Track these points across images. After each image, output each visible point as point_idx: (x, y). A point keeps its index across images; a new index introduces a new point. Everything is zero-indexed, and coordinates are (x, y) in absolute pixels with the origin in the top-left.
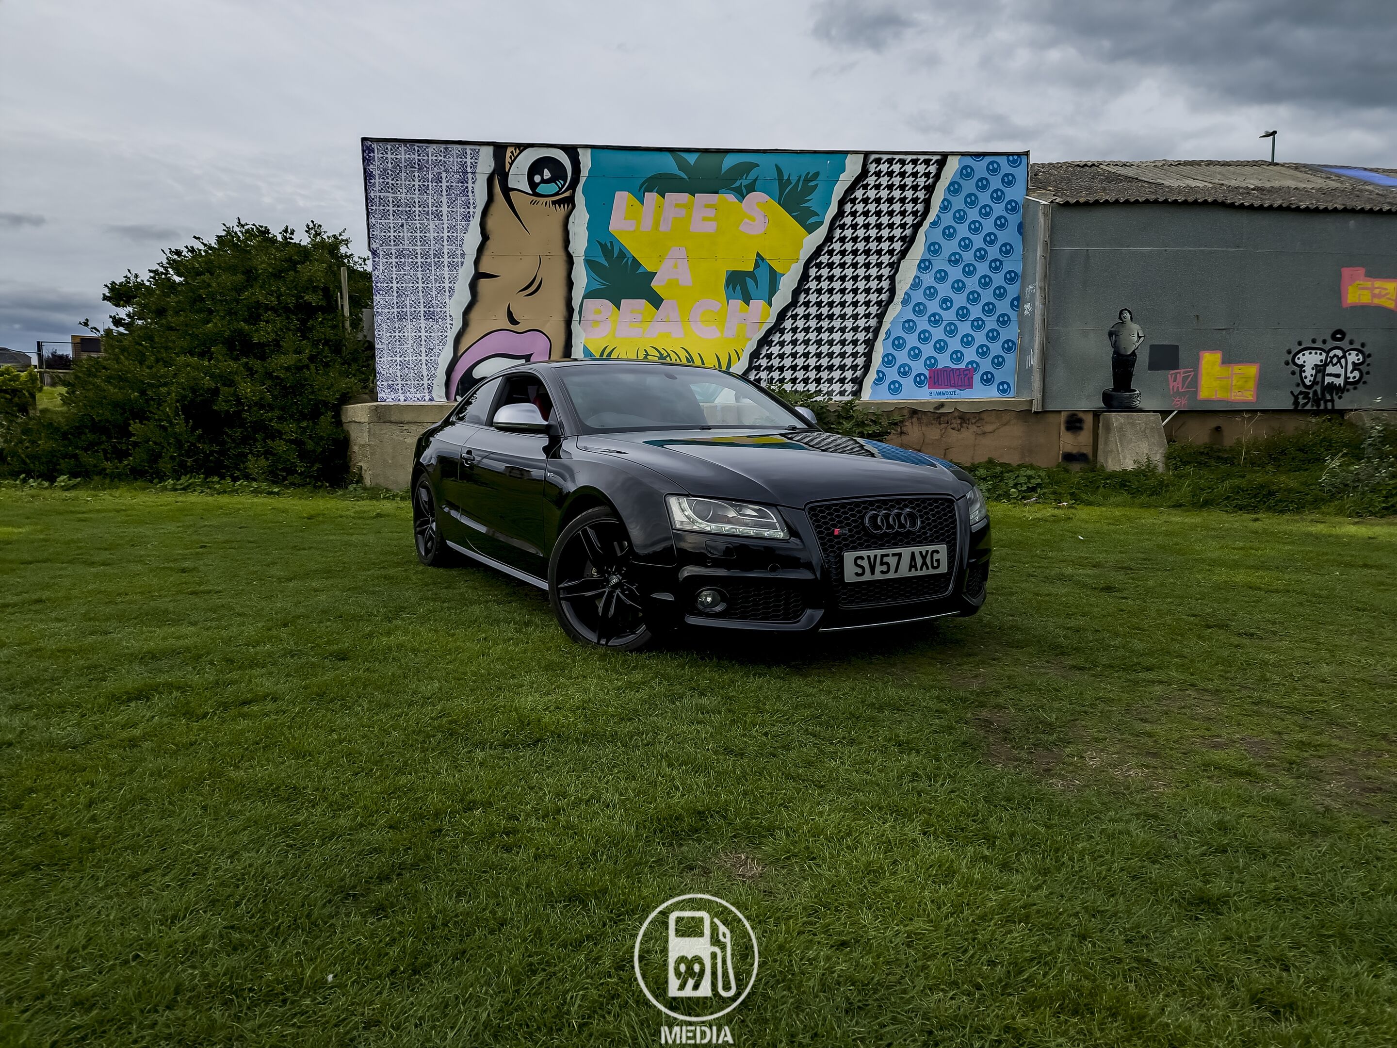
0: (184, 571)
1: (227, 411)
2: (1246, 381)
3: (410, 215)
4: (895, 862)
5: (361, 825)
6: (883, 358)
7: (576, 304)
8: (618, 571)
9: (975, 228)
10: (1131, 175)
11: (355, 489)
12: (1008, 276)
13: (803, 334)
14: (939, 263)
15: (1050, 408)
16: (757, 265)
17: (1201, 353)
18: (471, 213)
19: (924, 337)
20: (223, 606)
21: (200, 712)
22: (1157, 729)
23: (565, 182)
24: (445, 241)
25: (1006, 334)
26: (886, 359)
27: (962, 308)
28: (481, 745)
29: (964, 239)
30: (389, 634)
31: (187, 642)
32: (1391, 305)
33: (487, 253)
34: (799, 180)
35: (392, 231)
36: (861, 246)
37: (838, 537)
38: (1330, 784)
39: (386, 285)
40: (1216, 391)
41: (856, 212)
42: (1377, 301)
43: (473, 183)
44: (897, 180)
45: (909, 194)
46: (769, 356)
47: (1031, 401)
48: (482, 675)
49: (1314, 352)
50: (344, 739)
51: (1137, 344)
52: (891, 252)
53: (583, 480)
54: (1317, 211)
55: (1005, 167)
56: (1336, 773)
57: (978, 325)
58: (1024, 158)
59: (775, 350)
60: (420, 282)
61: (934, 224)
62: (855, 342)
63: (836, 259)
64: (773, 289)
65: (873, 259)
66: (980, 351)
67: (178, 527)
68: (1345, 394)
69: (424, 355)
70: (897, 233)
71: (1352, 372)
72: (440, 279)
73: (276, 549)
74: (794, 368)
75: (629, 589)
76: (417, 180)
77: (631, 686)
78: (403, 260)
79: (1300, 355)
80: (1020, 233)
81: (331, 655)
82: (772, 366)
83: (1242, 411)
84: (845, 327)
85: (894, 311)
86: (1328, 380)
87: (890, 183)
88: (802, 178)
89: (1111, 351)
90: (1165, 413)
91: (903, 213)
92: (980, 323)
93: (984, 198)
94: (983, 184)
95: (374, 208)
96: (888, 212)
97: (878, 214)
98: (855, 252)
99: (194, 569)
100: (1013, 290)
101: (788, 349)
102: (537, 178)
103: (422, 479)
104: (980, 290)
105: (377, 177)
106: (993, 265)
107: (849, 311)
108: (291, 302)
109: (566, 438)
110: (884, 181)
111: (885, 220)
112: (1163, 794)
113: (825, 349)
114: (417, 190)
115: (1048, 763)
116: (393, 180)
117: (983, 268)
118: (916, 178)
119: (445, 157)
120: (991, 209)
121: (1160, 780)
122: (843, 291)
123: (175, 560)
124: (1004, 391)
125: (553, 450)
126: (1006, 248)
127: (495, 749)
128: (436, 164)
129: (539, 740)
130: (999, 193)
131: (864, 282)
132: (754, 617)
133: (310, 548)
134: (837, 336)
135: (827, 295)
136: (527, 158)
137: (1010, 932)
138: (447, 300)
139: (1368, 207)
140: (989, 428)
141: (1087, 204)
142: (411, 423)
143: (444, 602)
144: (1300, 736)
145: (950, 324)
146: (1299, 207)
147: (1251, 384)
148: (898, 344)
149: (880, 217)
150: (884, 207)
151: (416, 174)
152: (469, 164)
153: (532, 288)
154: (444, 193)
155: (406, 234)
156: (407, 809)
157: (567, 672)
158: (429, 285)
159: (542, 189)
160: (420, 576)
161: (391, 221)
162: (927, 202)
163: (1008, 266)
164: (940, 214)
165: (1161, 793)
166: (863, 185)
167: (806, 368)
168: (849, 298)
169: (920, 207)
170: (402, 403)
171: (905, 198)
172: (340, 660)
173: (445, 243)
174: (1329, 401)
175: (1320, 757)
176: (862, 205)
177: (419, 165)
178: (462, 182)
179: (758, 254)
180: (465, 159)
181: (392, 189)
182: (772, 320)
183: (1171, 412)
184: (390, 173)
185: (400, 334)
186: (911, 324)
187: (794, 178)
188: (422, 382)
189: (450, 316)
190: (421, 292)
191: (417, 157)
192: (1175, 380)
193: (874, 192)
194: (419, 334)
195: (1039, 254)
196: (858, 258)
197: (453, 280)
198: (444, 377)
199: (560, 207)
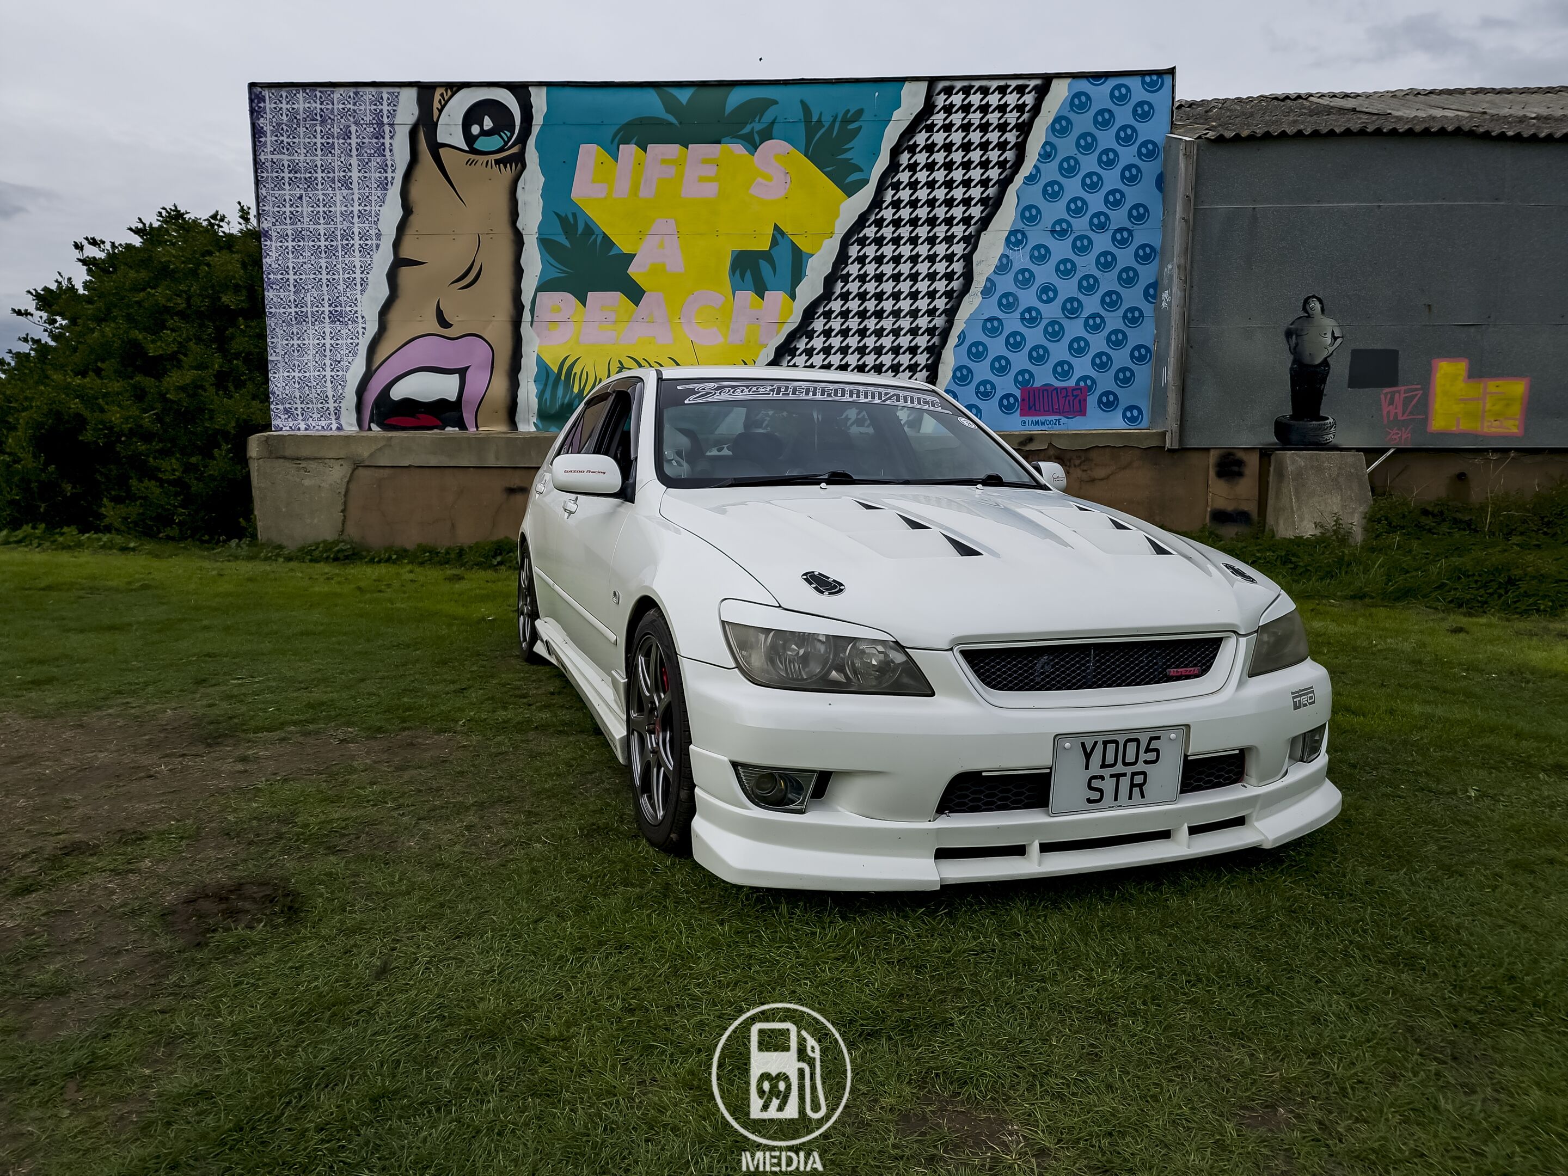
2: (1507, 405)
3: (310, 183)
6: (954, 373)
7: (526, 299)
9: (1092, 184)
10: (1348, 106)
11: (238, 545)
12: (1141, 252)
13: (839, 338)
14: (1037, 235)
15: (1192, 443)
16: (774, 242)
17: (1434, 362)
18: (390, 179)
19: (1015, 342)
23: (513, 133)
24: (356, 217)
25: (1136, 337)
26: (958, 374)
27: (1071, 300)
29: (1074, 200)
33: (410, 232)
34: (834, 121)
35: (287, 205)
36: (922, 213)
39: (280, 276)
40: (1458, 420)
41: (916, 164)
43: (391, 138)
44: (975, 118)
45: (994, 137)
47: (1164, 434)
51: (1331, 349)
52: (966, 221)
55: (1139, 92)
57: (1094, 324)
58: (1168, 79)
60: (324, 272)
61: (1030, 179)
62: (913, 350)
63: (888, 232)
64: (797, 275)
65: (941, 231)
66: (1098, 361)
69: (328, 369)
70: (976, 193)
72: (350, 269)
76: (319, 136)
78: (301, 244)
80: (1160, 190)
83: (1487, 450)
84: (900, 329)
85: (970, 305)
87: (965, 121)
88: (839, 119)
89: (1288, 359)
90: (1371, 453)
92: (1098, 320)
93: (1106, 139)
94: (1104, 119)
95: (265, 175)
96: (962, 164)
97: (948, 166)
98: (914, 222)
100: (1147, 274)
102: (475, 130)
104: (1097, 273)
105: (269, 134)
106: (1118, 236)
107: (905, 305)
110: (957, 119)
111: (958, 175)
113: (870, 359)
114: (319, 150)
116: (288, 137)
117: (1102, 242)
118: (1005, 113)
119: (355, 104)
120: (1116, 154)
122: (896, 278)
124: (1133, 420)
126: (1139, 214)
128: (344, 114)
130: (1129, 131)
131: (927, 264)
134: (887, 342)
135: (873, 284)
136: (461, 103)
138: (359, 296)
140: (1100, 473)
141: (1252, 138)
142: (310, 459)
145: (1053, 323)
147: (1516, 409)
148: (977, 352)
149: (951, 171)
150: (957, 157)
151: (318, 128)
152: (385, 112)
153: (469, 277)
154: (354, 153)
155: (305, 209)
158: (336, 277)
161: (287, 192)
162: (1021, 149)
163: (1138, 240)
164: (1039, 165)
166: (926, 127)
168: (905, 287)
169: (1010, 155)
170: (302, 433)
171: (988, 143)
173: (356, 220)
176: (925, 155)
177: (321, 116)
178: (377, 138)
179: (776, 227)
180: (380, 107)
181: (288, 149)
182: (795, 319)
183: (1383, 451)
184: (285, 128)
185: (299, 342)
186: (996, 323)
187: (827, 120)
188: (327, 405)
189: (363, 317)
190: (325, 286)
191: (319, 106)
192: (1391, 403)
193: (943, 135)
194: (323, 341)
195: (1178, 216)
196: (918, 230)
197: (366, 269)
198: (354, 399)
199: (505, 167)
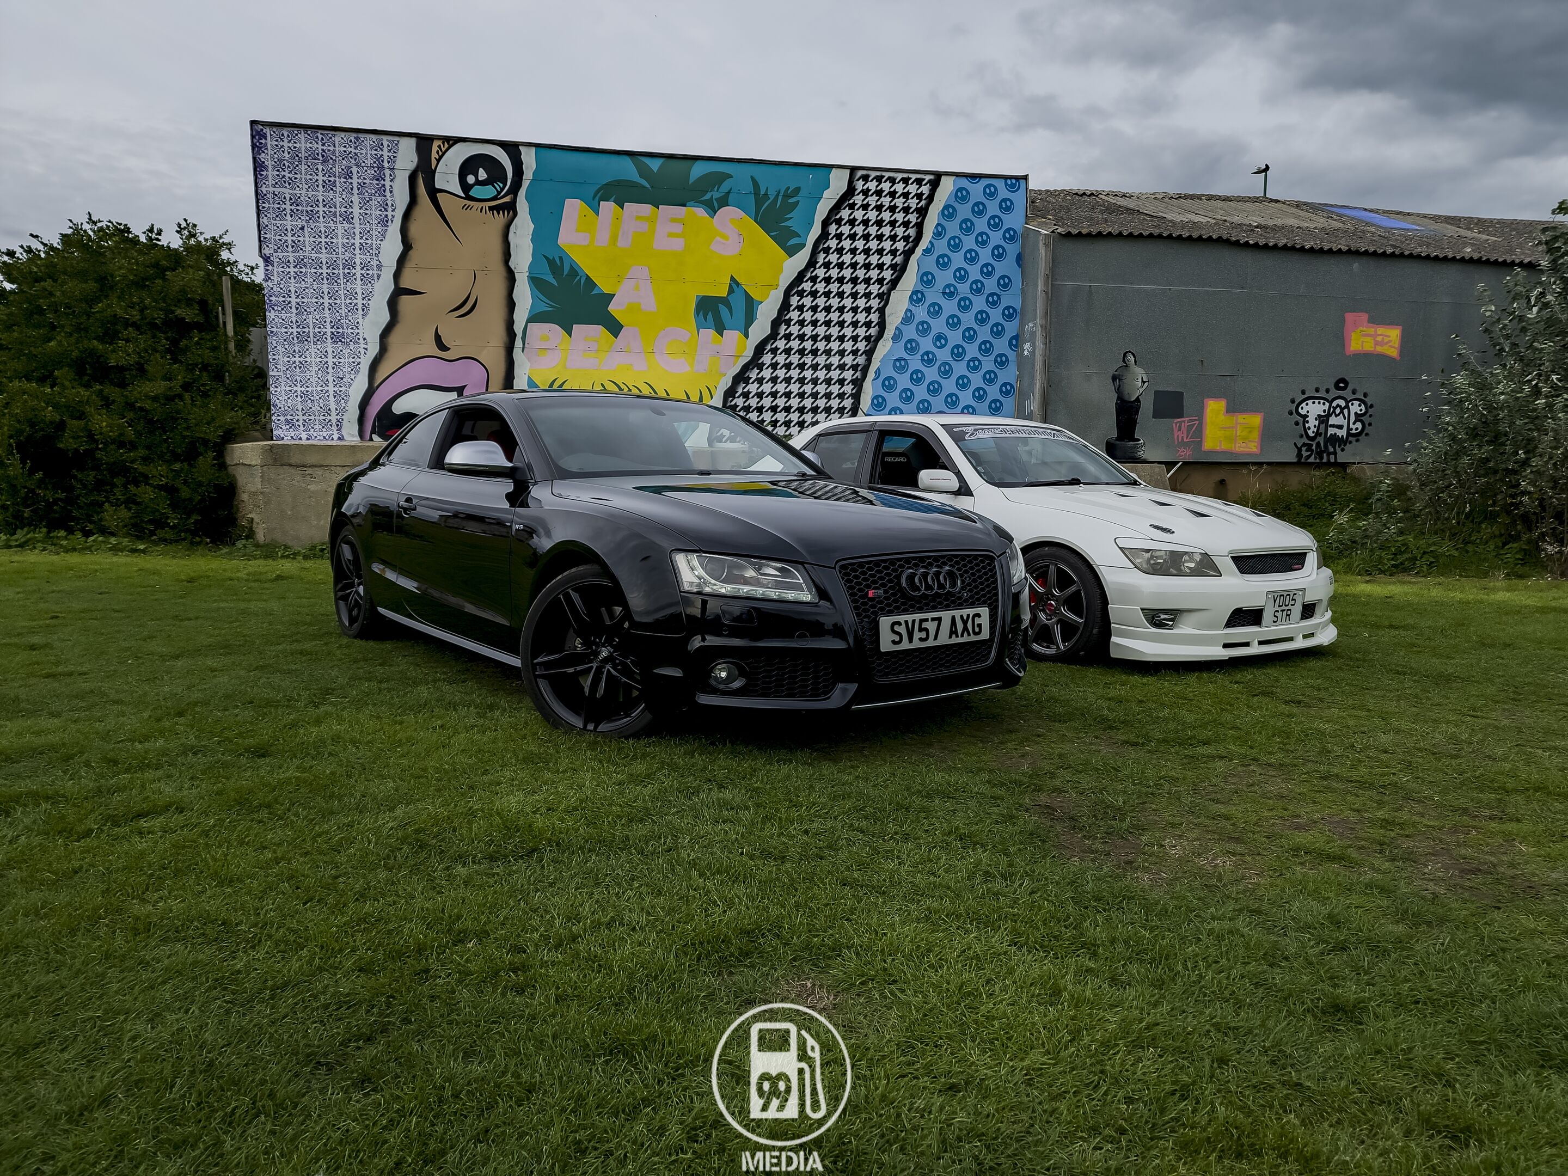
0: (33, 648)
1: (77, 450)
2: (1250, 432)
3: (312, 215)
4: (988, 982)
5: (320, 969)
6: (872, 401)
8: (609, 642)
9: (971, 258)
10: (1131, 206)
11: (245, 546)
12: (1006, 312)
13: (784, 371)
14: (933, 296)
16: (731, 291)
17: (1205, 400)
18: (390, 217)
19: (917, 378)
20: (92, 691)
21: (80, 828)
22: (1233, 810)
23: (505, 185)
24: (357, 249)
25: (1004, 376)
26: (876, 402)
27: (957, 346)
28: (461, 858)
29: (959, 270)
30: (318, 722)
31: (52, 738)
32: (1394, 353)
33: (410, 264)
34: (778, 195)
35: (289, 234)
36: (847, 273)
37: (872, 599)
38: (1427, 866)
39: (281, 299)
40: (1220, 442)
41: (841, 234)
42: (1379, 349)
43: (392, 180)
44: (886, 201)
46: (746, 395)
48: (446, 772)
49: (1317, 401)
50: (283, 858)
51: (1141, 390)
52: (880, 281)
53: (561, 533)
54: (1321, 251)
55: (1003, 192)
56: (1430, 853)
57: (974, 365)
58: (1023, 182)
59: (753, 388)
60: (326, 297)
61: (927, 251)
62: (841, 382)
63: (821, 287)
64: (750, 318)
65: (861, 288)
66: (977, 394)
67: (18, 593)
68: (1348, 447)
69: (331, 384)
70: (887, 260)
71: (1354, 423)
72: (352, 295)
73: (152, 620)
74: (774, 409)
75: (622, 663)
76: (320, 174)
77: (636, 780)
78: (303, 270)
79: (1304, 405)
80: (1019, 265)
81: (247, 750)
82: (749, 407)
83: (1248, 463)
84: (831, 364)
85: (884, 347)
86: (1331, 431)
87: (879, 203)
88: (782, 194)
89: (1114, 397)
90: (1170, 465)
91: (893, 238)
92: (977, 363)
93: (981, 225)
94: (979, 210)
95: (266, 205)
96: (876, 236)
97: (866, 237)
98: (841, 280)
99: (47, 645)
100: (1011, 328)
101: (767, 388)
102: (471, 179)
103: (344, 532)
104: (976, 327)
105: (270, 168)
106: (991, 299)
107: (835, 346)
108: (158, 317)
109: (536, 483)
110: (872, 200)
111: (873, 245)
112: (1258, 884)
113: (808, 388)
114: (321, 186)
115: (1127, 854)
116: (290, 172)
117: (979, 303)
118: (908, 199)
119: (356, 148)
120: (988, 237)
121: (1251, 869)
122: (828, 324)
123: (19, 634)
125: (518, 497)
126: (1005, 282)
127: (479, 863)
128: (345, 156)
129: (533, 851)
130: (997, 220)
131: (851, 314)
132: (777, 695)
133: (197, 618)
134: (821, 374)
135: (810, 328)
136: (457, 155)
137: (1139, 1060)
138: (360, 320)
139: (1372, 249)
141: (1089, 235)
142: (316, 466)
143: (381, 682)
144: (1380, 814)
145: (945, 364)
146: (1303, 247)
147: (1255, 435)
148: (889, 384)
149: (868, 241)
151: (320, 167)
152: (386, 158)
153: (466, 308)
154: (355, 191)
155: (307, 239)
156: (380, 944)
157: (551, 765)
158: (338, 301)
159: (476, 192)
160: (346, 651)
161: (289, 223)
162: (920, 226)
163: (1005, 302)
164: (934, 241)
165: (1255, 884)
166: (849, 205)
167: (787, 409)
168: (834, 331)
169: (912, 232)
170: (304, 442)
171: (895, 221)
172: (259, 757)
173: (357, 251)
174: (1332, 453)
175: (1407, 836)
176: (848, 227)
177: (323, 156)
178: (377, 180)
179: (732, 278)
180: (381, 153)
181: (290, 184)
182: (749, 354)
183: (1176, 463)
184: (287, 164)
185: (301, 359)
186: (903, 363)
187: (772, 194)
188: (329, 418)
189: (364, 339)
190: (326, 309)
191: (320, 147)
192: (1179, 430)
193: (861, 212)
194: (325, 360)
195: (1039, 289)
196: (844, 286)
197: (367, 296)
198: (358, 412)
199: (499, 213)
